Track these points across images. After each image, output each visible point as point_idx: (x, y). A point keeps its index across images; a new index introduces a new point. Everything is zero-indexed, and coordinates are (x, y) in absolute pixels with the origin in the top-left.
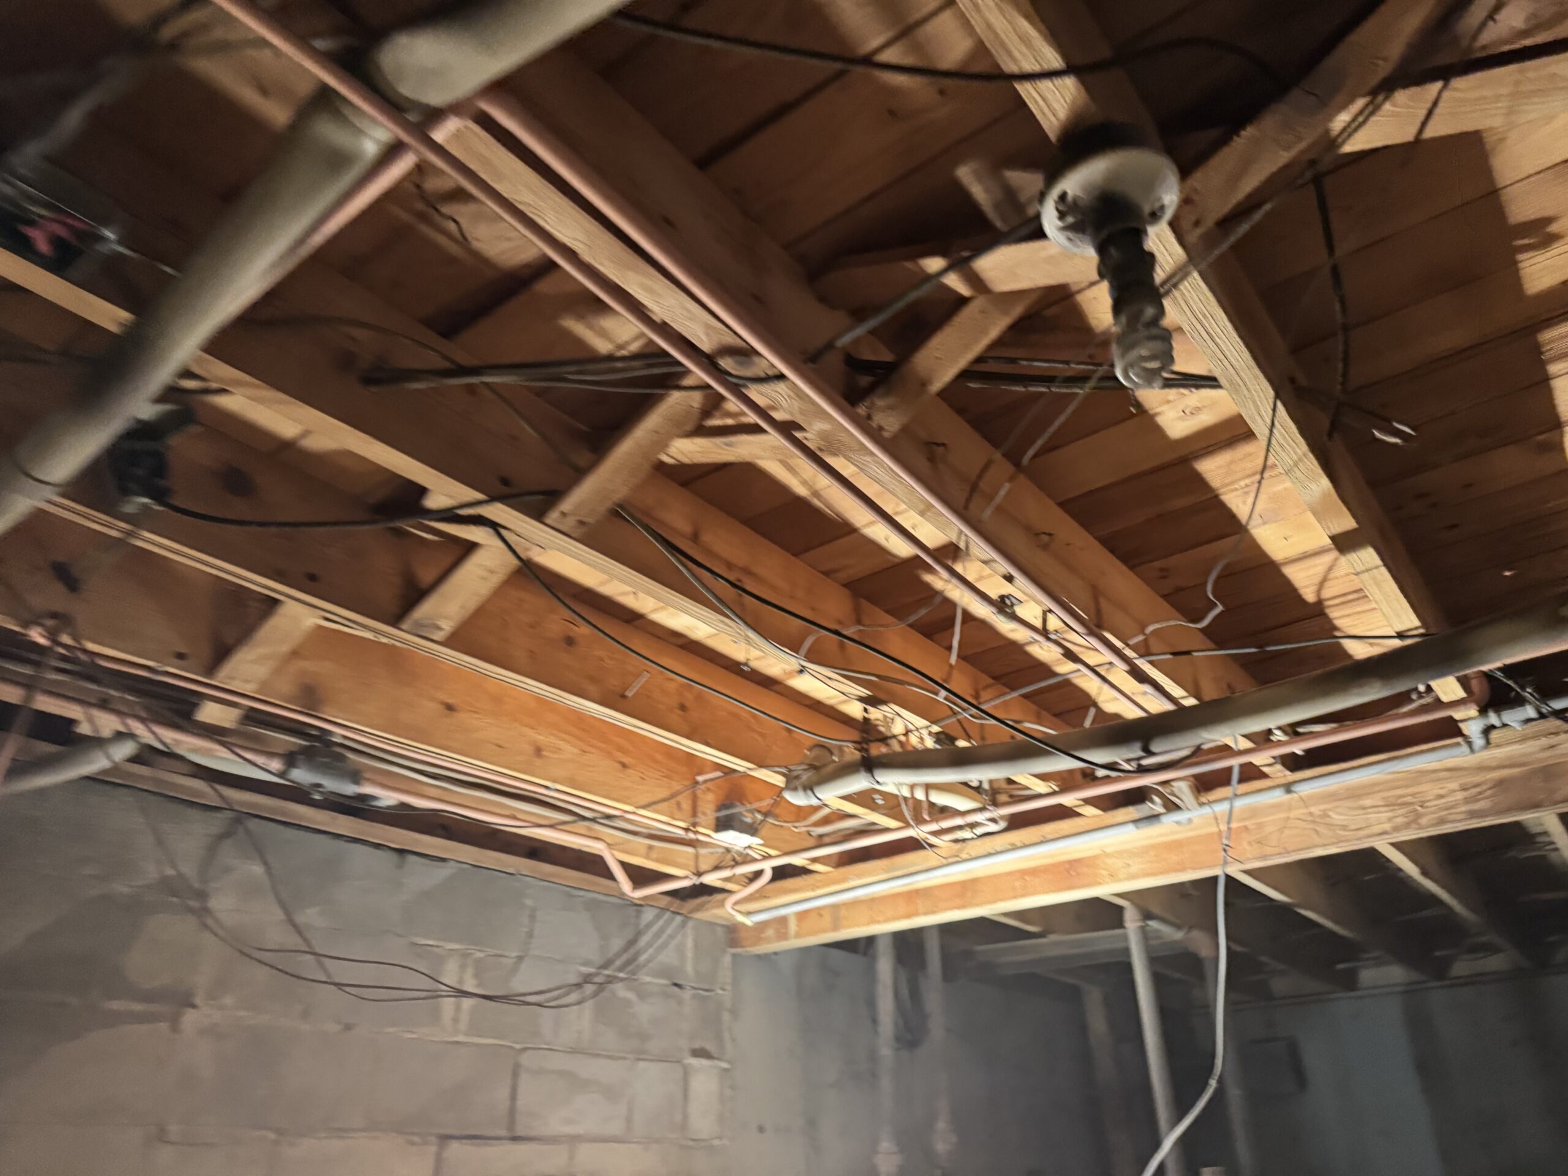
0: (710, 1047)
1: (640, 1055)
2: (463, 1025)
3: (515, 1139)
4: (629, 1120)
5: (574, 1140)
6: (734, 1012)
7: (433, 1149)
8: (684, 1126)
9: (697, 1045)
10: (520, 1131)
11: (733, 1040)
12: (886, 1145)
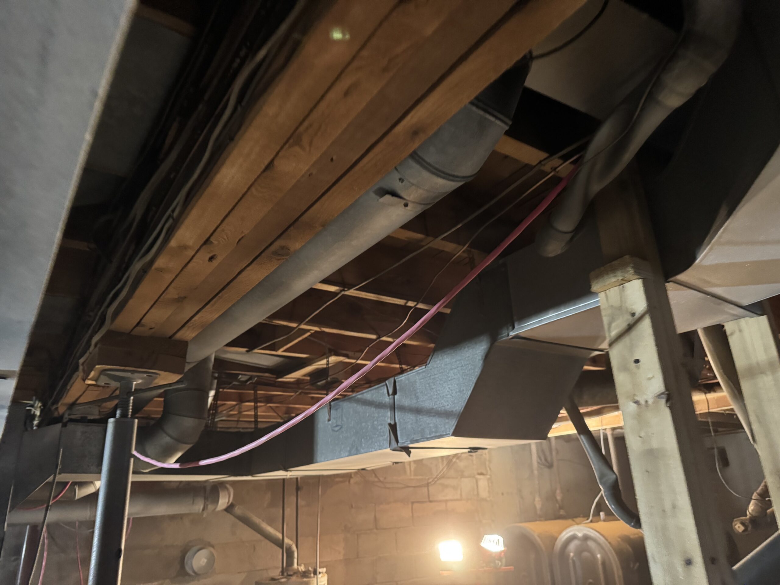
0: (484, 472)
1: (463, 476)
2: (412, 473)
3: (431, 501)
4: (461, 495)
5: (446, 501)
6: (490, 461)
7: (410, 505)
8: (478, 494)
9: (479, 471)
10: (431, 499)
11: (490, 469)
12: (537, 499)
